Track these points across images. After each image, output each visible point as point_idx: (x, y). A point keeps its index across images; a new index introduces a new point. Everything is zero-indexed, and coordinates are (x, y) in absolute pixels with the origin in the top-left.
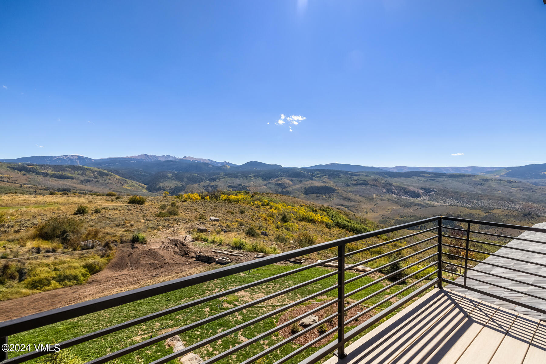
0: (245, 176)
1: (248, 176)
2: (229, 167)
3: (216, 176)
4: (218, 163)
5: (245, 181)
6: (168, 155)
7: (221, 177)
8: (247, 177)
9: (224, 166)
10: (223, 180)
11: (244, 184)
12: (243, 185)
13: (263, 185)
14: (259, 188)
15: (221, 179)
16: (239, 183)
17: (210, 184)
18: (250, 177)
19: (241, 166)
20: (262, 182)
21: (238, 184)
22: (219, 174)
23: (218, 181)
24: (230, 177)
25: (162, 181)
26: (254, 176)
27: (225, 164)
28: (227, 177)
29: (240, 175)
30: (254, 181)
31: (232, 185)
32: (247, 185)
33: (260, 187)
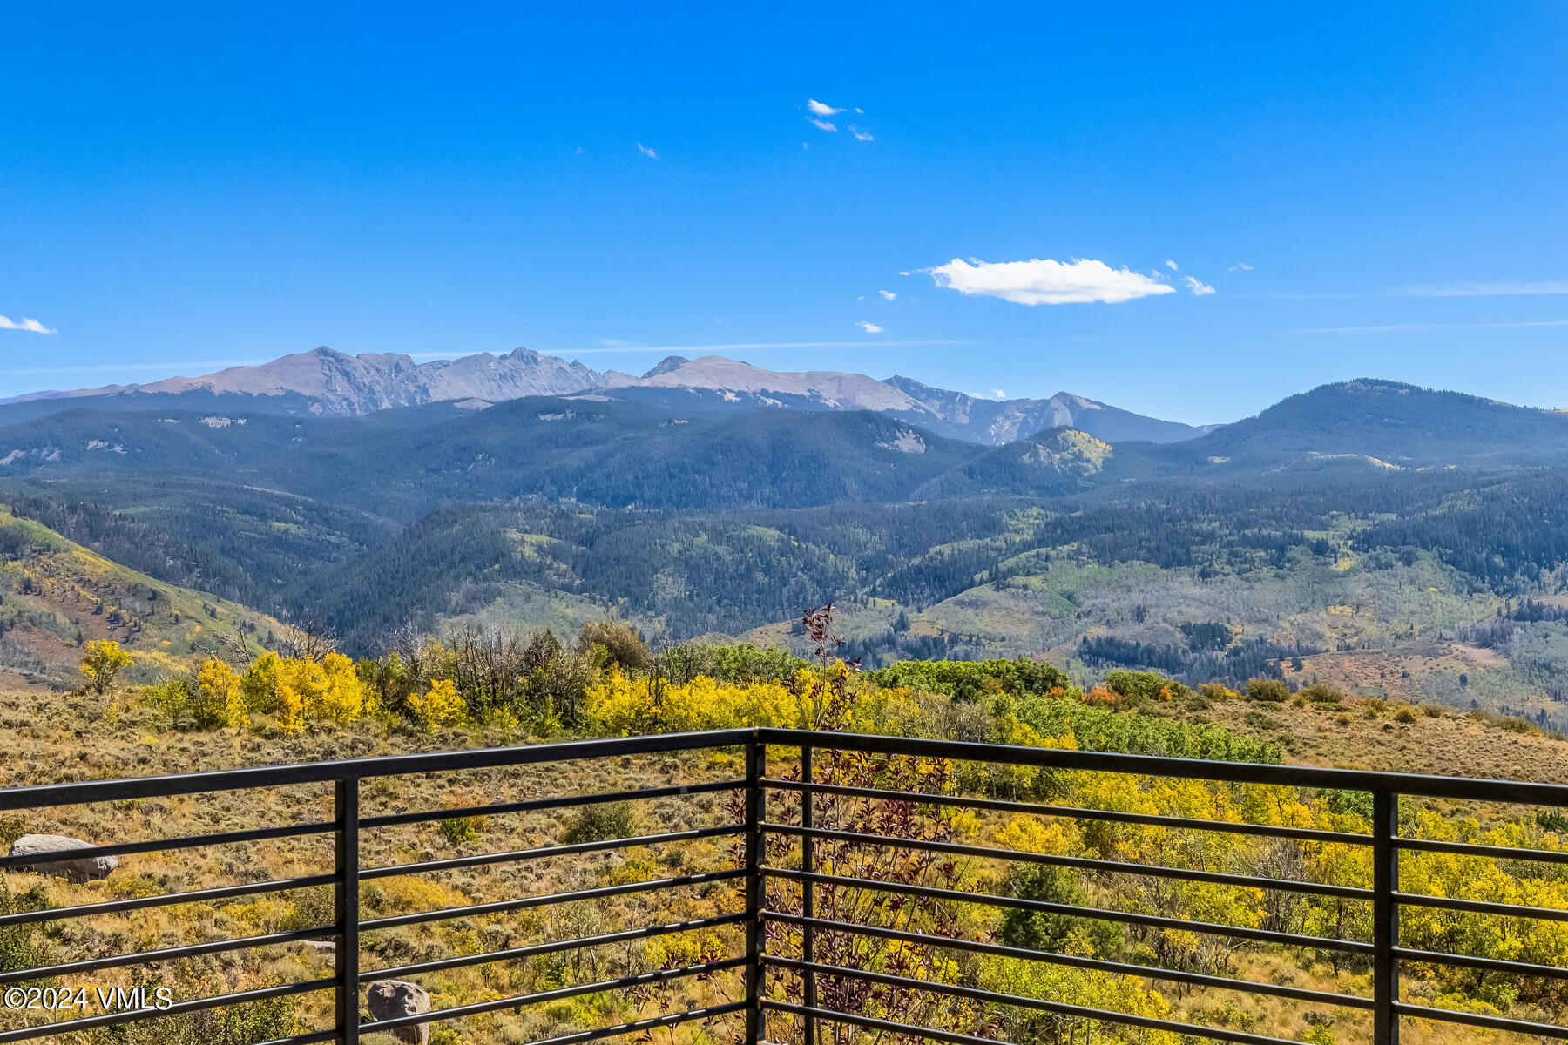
0: (1265, 543)
1: (1299, 541)
2: (1095, 451)
3: (969, 544)
4: (990, 409)
5: (1268, 591)
6: (518, 354)
7: (1014, 550)
8: (1281, 549)
9: (1050, 436)
10: (1035, 582)
11: (1252, 632)
12: (1242, 632)
13: (1464, 639)
14: (1417, 666)
15: (1012, 572)
16: (1198, 616)
17: (902, 625)
18: (1320, 549)
19: (1225, 437)
20: (1453, 601)
21: (1186, 629)
22: (990, 526)
23: (986, 592)
24: (1105, 555)
25: (455, 598)
26: (1364, 542)
27: (1062, 417)
28: (1075, 557)
29: (1209, 537)
30: (1358, 588)
31: (1128, 633)
32: (1283, 634)
33: (1430, 653)
